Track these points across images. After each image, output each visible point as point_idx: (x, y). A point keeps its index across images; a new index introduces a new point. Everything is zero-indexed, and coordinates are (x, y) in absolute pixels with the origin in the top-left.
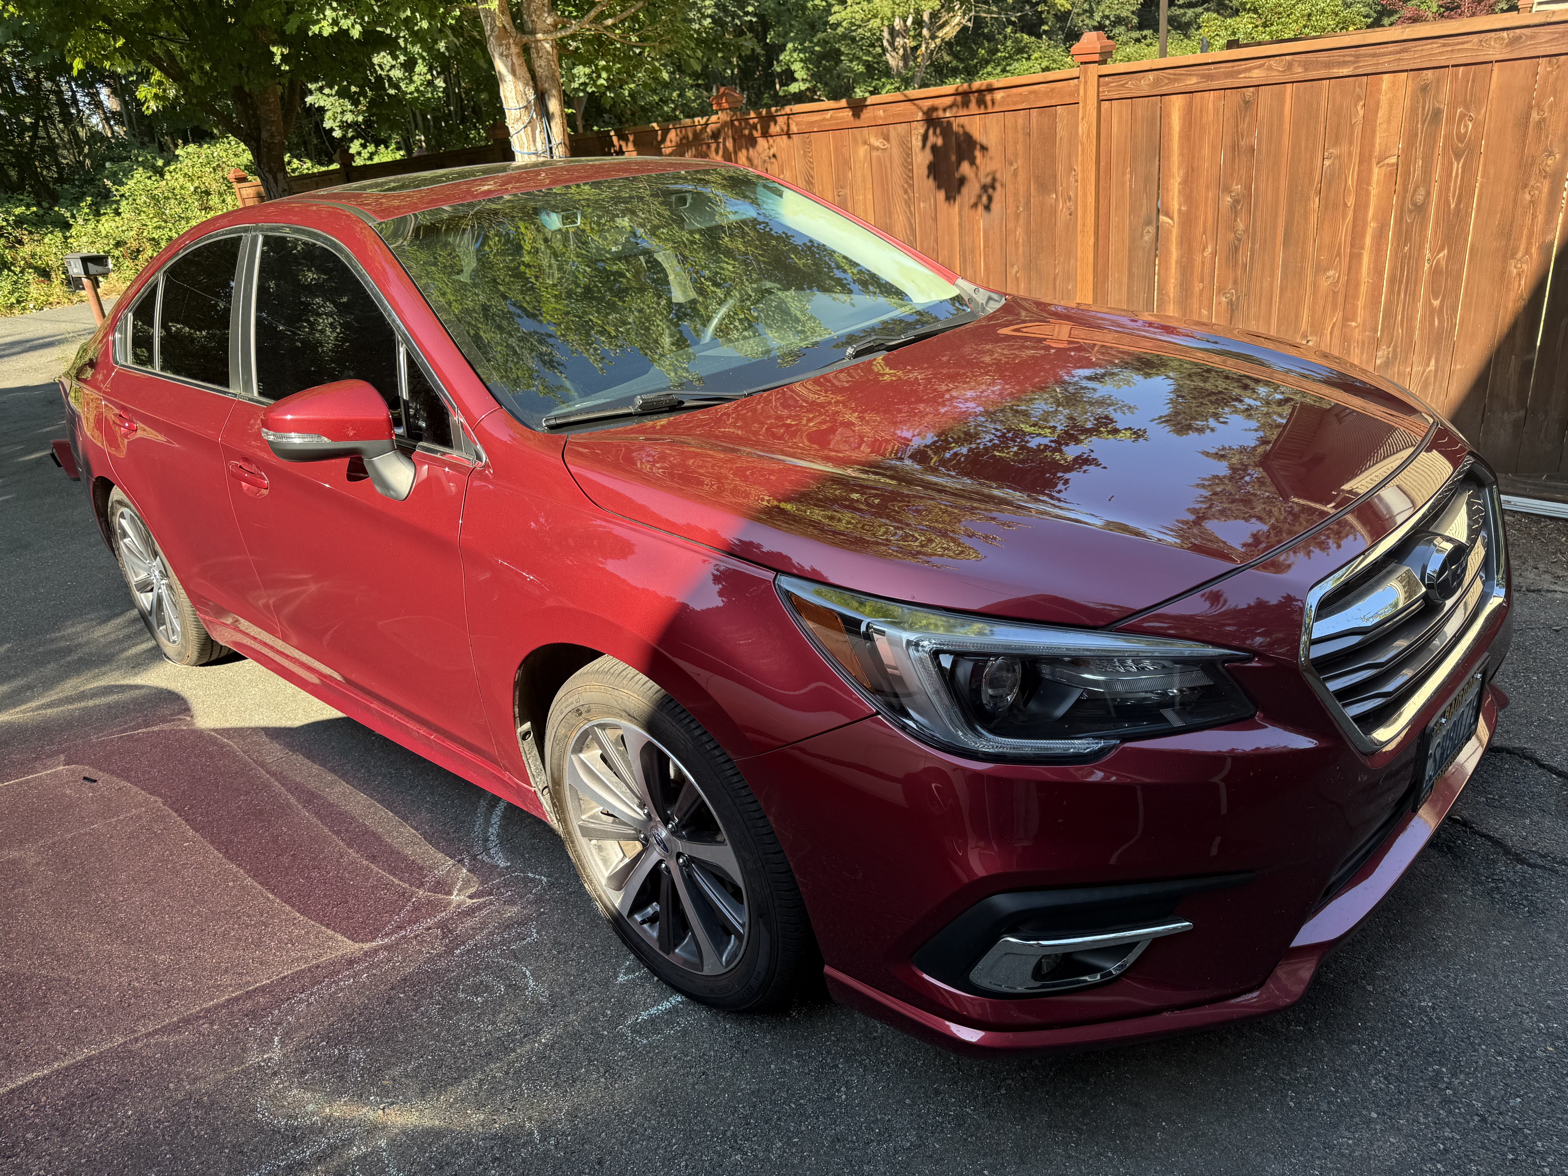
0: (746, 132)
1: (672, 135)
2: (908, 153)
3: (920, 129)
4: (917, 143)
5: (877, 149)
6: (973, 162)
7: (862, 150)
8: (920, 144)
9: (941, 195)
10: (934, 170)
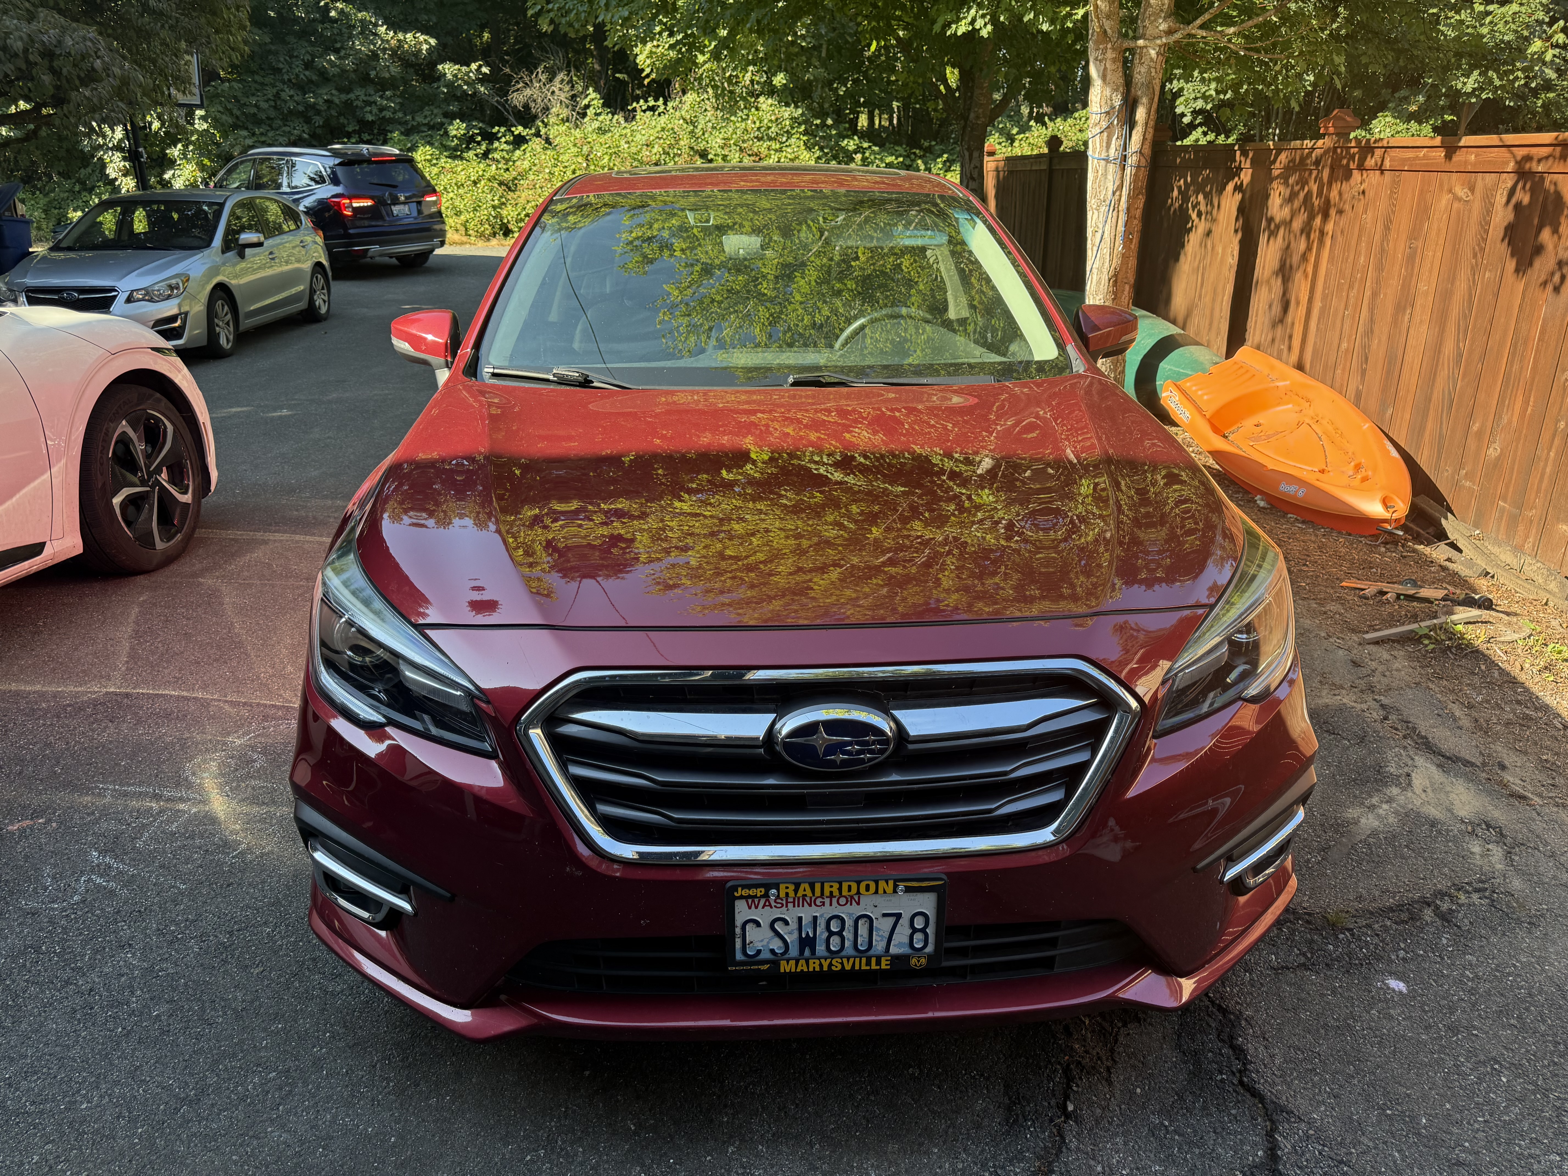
0: (1345, 162)
1: (1283, 157)
2: (1488, 209)
3: (1509, 181)
4: (1501, 198)
5: (1459, 199)
6: (1555, 231)
7: (1446, 198)
8: (1504, 199)
9: (1511, 265)
10: (1512, 233)
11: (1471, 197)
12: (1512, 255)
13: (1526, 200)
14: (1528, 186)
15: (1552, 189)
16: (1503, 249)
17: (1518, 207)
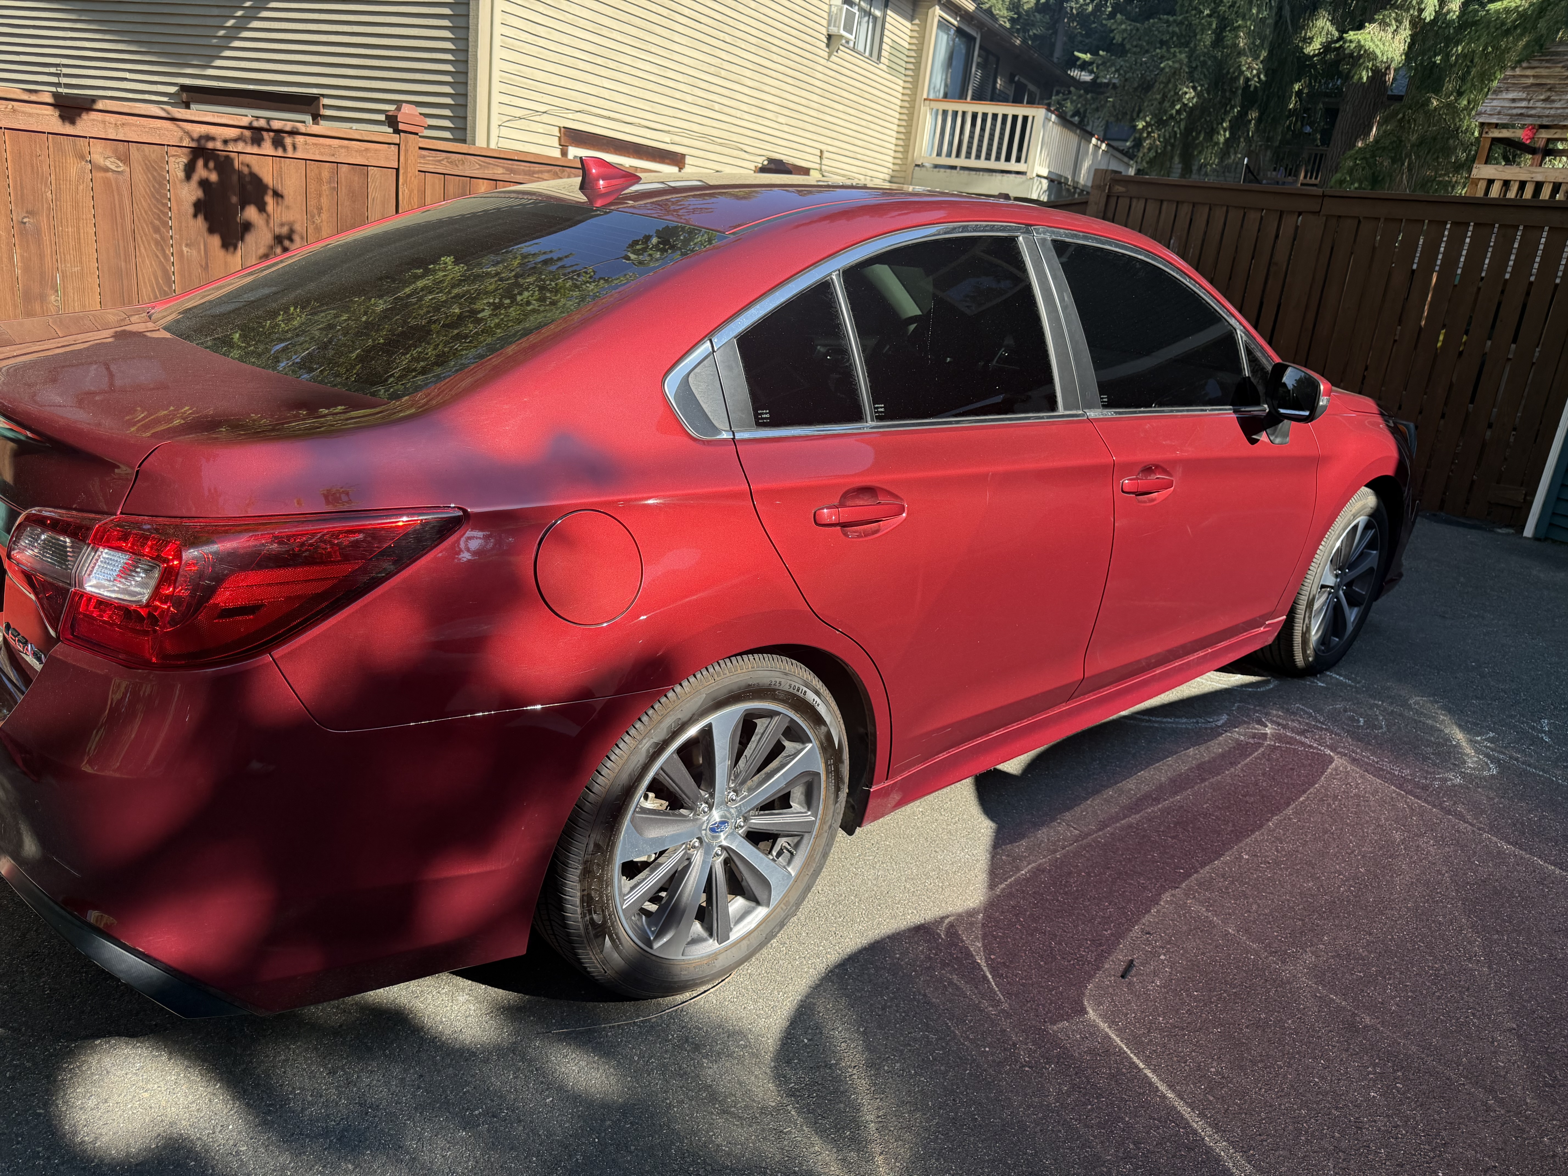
3: (183, 156)
4: (176, 173)
8: (181, 175)
9: (215, 240)
10: (204, 208)
11: (122, 167)
12: (211, 230)
13: (214, 177)
14: (211, 165)
15: (246, 170)
16: (200, 223)
17: (204, 184)
